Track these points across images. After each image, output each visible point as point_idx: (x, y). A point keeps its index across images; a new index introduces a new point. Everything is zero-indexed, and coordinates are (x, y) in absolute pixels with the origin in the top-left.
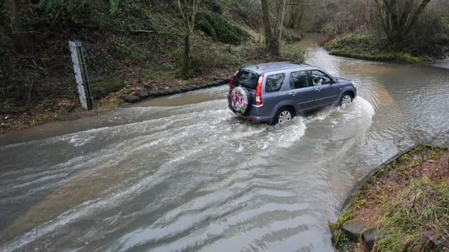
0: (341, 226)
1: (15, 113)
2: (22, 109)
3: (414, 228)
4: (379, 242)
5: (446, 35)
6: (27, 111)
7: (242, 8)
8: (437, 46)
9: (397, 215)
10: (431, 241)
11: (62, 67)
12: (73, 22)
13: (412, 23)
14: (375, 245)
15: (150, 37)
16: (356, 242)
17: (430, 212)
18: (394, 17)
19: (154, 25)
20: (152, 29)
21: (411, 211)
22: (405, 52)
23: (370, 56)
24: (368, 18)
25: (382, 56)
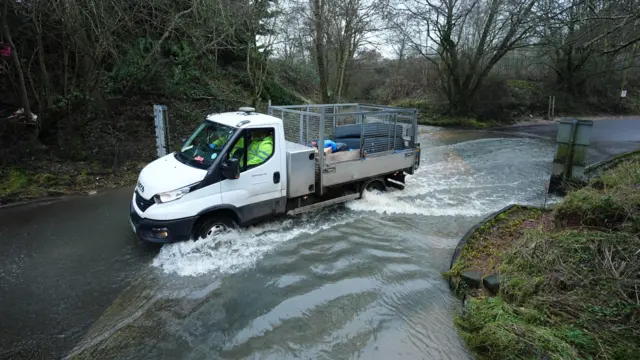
0: (458, 273)
1: (104, 174)
2: (110, 170)
3: (539, 271)
4: (506, 285)
5: (513, 99)
6: (114, 172)
7: (291, 74)
8: (505, 110)
9: (518, 261)
10: (562, 282)
11: (136, 132)
12: (143, 89)
13: (477, 87)
14: (501, 288)
15: (212, 102)
16: (477, 287)
17: (554, 256)
18: (456, 81)
19: (214, 91)
20: (211, 95)
21: (532, 257)
22: (470, 117)
23: (431, 121)
24: (424, 81)
25: (445, 121)
